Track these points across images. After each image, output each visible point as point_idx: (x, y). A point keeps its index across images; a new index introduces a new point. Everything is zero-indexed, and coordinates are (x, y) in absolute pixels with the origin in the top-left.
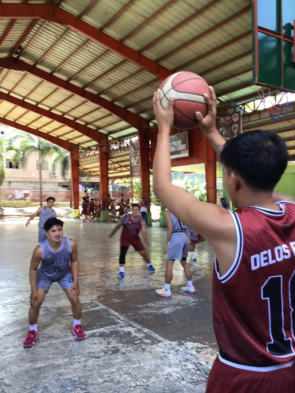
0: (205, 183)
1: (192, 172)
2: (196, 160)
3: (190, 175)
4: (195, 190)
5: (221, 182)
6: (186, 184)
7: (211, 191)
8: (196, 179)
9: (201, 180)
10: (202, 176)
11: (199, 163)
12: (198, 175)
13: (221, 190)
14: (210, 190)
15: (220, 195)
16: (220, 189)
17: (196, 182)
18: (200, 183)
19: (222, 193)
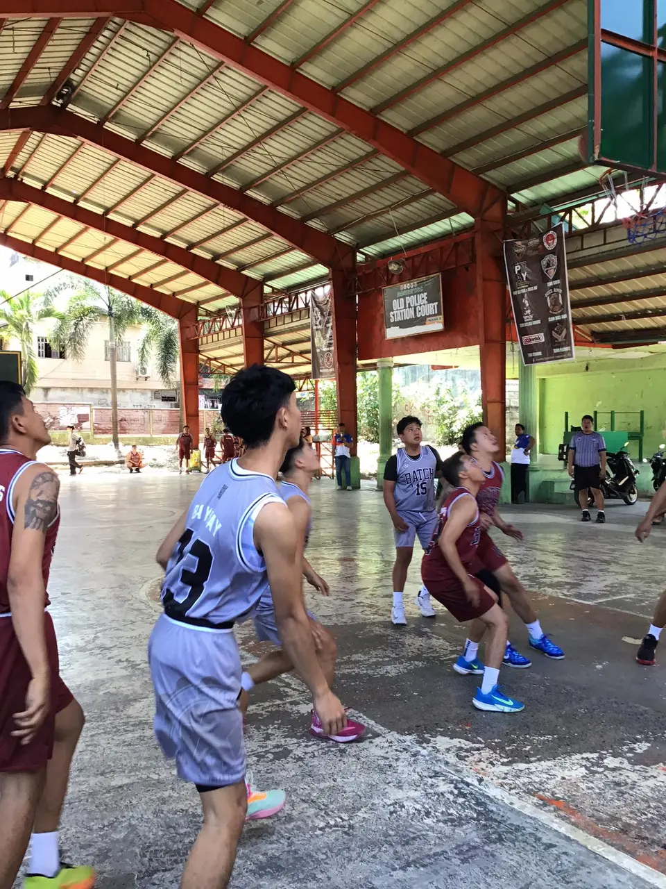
0: (479, 392)
1: (451, 367)
2: (460, 339)
3: (446, 374)
4: (458, 408)
5: (517, 388)
6: (438, 394)
7: (494, 409)
8: (459, 381)
9: (471, 384)
10: (474, 375)
11: (468, 344)
12: (464, 373)
13: (516, 408)
14: (490, 407)
15: (512, 419)
16: (513, 405)
17: (460, 390)
18: (468, 390)
19: (517, 414)
